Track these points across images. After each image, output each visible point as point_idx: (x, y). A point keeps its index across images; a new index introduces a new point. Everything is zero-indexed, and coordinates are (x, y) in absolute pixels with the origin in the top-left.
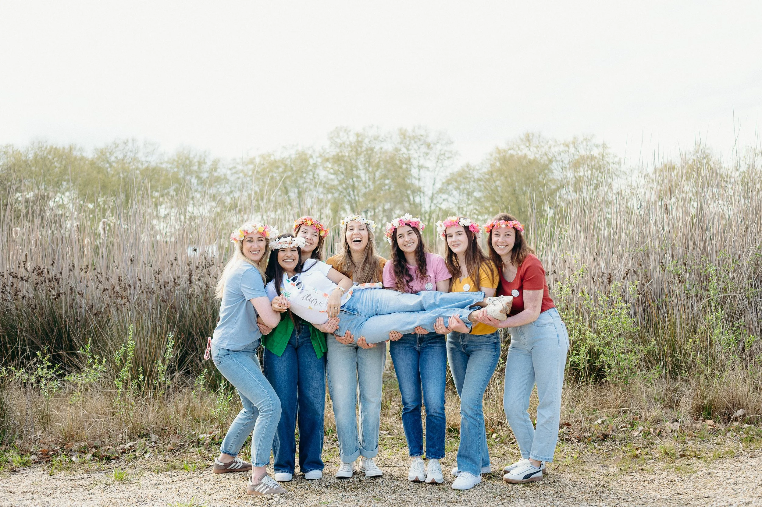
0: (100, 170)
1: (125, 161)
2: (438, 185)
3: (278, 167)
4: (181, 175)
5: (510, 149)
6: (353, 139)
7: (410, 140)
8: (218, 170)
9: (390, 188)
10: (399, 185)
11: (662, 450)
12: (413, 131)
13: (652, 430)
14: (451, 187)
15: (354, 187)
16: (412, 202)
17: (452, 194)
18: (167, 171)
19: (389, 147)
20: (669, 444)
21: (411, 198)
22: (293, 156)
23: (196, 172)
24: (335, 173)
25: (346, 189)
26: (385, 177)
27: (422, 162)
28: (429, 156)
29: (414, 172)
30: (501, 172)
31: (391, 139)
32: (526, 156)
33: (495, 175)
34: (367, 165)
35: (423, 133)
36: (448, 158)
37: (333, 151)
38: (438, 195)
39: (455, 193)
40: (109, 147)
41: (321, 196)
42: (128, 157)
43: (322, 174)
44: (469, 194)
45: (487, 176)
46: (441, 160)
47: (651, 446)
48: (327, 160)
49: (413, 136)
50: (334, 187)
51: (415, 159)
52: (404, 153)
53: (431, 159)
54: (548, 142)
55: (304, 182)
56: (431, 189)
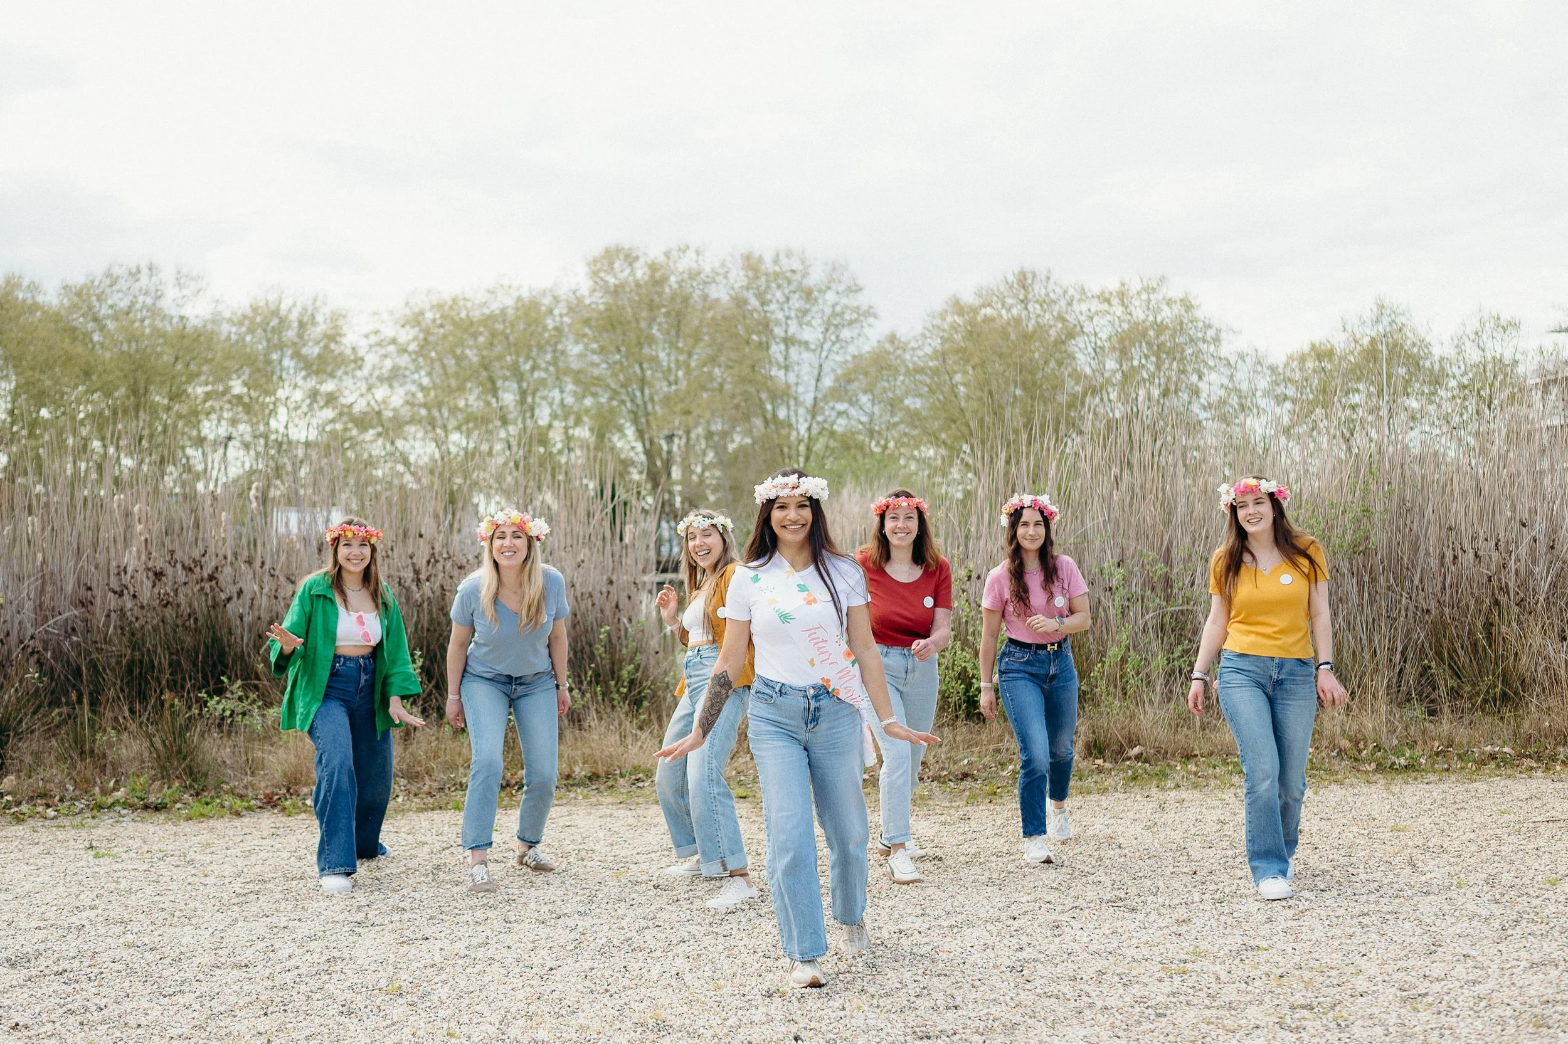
0: (75, 336)
1: (133, 316)
2: (828, 382)
3: (475, 336)
4: (261, 348)
5: (984, 306)
6: (643, 276)
7: (767, 281)
8: (342, 340)
9: (721, 386)
10: (743, 380)
12: (776, 261)
14: (854, 387)
15: (643, 382)
16: (769, 416)
17: (857, 400)
18: (228, 339)
19: (721, 295)
21: (769, 407)
22: (510, 312)
23: (295, 344)
24: (602, 350)
25: (624, 386)
26: (713, 360)
27: (793, 328)
28: (808, 318)
29: (777, 350)
30: (964, 355)
31: (726, 277)
32: (1017, 321)
33: (952, 359)
34: (673, 333)
35: (796, 265)
36: (851, 323)
37: (599, 301)
38: (826, 403)
39: (864, 399)
40: (96, 283)
41: (569, 400)
42: (138, 306)
43: (573, 351)
44: (894, 404)
45: (934, 364)
46: (836, 326)
48: (587, 322)
49: (775, 273)
50: (598, 380)
51: (778, 323)
52: (755, 310)
53: (813, 322)
54: (1065, 292)
55: (534, 368)
56: (812, 388)
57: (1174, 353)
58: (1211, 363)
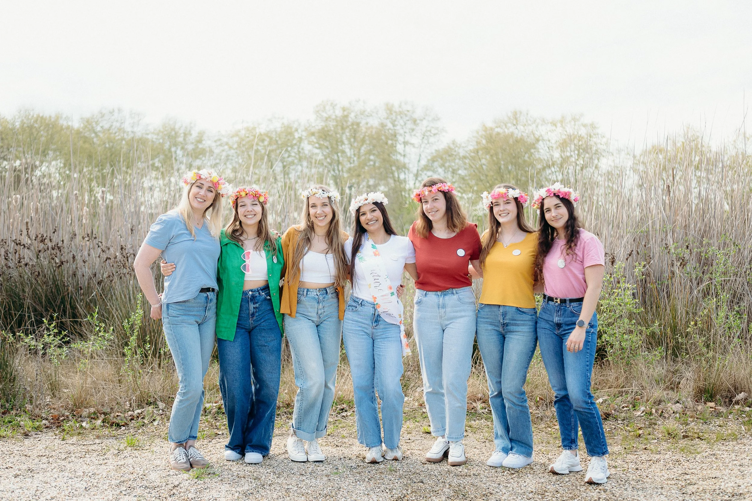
0: (86, 140)
1: (111, 131)
2: (423, 162)
3: (263, 141)
4: (167, 146)
5: (497, 127)
6: (339, 113)
7: (396, 116)
8: (204, 142)
9: (375, 163)
10: (384, 160)
11: (665, 431)
12: (400, 107)
13: (654, 411)
14: (436, 164)
15: (339, 163)
16: (396, 178)
17: (437, 171)
18: (153, 141)
19: (374, 122)
20: (672, 424)
21: (396, 175)
22: (279, 130)
23: (182, 143)
24: (320, 148)
25: (330, 164)
26: (370, 152)
27: (408, 138)
28: (414, 133)
29: (400, 148)
30: (487, 150)
31: (377, 114)
32: (512, 134)
33: (480, 153)
34: (352, 140)
35: (409, 108)
36: (435, 134)
37: (318, 125)
40: (95, 116)
41: (306, 170)
42: (113, 127)
43: (307, 147)
44: (454, 172)
45: (472, 154)
46: (427, 136)
47: (653, 426)
48: (313, 134)
49: (400, 112)
50: (318, 162)
51: (401, 135)
52: (390, 129)
53: (417, 135)
54: (535, 121)
55: (289, 156)
56: (416, 165)
57: (587, 149)
58: (604, 154)
